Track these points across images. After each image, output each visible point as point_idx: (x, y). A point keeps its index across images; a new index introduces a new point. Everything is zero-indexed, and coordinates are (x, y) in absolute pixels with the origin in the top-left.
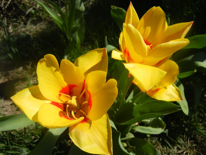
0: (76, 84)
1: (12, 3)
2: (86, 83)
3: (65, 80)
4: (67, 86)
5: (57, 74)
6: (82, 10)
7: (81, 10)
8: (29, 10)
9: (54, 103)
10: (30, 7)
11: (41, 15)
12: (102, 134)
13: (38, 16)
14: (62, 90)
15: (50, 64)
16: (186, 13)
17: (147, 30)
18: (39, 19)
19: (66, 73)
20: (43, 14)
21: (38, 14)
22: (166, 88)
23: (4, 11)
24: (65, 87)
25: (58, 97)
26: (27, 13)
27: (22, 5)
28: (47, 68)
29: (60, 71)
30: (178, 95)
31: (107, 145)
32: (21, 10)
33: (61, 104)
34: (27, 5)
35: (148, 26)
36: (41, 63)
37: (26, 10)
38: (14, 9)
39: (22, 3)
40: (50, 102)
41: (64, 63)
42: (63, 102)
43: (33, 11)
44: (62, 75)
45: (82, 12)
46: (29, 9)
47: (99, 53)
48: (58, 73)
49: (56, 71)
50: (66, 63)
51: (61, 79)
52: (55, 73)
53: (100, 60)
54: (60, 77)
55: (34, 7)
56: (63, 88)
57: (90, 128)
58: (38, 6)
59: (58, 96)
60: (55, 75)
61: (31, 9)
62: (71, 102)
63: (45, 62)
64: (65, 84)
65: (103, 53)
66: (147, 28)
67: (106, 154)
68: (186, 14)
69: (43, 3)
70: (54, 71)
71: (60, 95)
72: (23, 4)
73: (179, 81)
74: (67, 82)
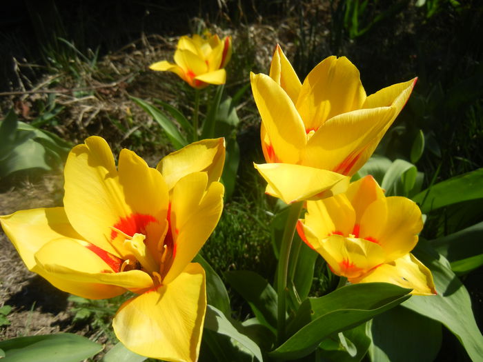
0: (154, 214)
1: (100, 118)
2: (172, 209)
3: (128, 201)
4: (131, 215)
5: (111, 184)
6: (232, 122)
7: (230, 124)
8: (131, 132)
9: (95, 249)
10: (134, 125)
11: (153, 139)
12: (184, 315)
13: (148, 142)
14: (118, 224)
15: (96, 159)
16: (476, 133)
17: (321, 108)
18: (149, 149)
19: (132, 186)
20: (157, 139)
21: (147, 140)
22: (393, 264)
23: (83, 133)
24: (127, 218)
25: (109, 239)
26: (127, 136)
27: (119, 122)
28: (90, 168)
29: (118, 177)
30: (426, 282)
31: (189, 343)
32: (116, 132)
33: (114, 259)
34: (128, 121)
35: (325, 100)
36: (78, 154)
37: (126, 131)
38: (102, 127)
39: (120, 118)
40: (86, 244)
41: (127, 160)
42: (121, 256)
43: (138, 133)
44: (122, 187)
45: (232, 127)
46: (131, 128)
47: (210, 149)
48: (113, 182)
49: (107, 176)
50: (132, 160)
51: (118, 198)
52: (107, 181)
53: (210, 162)
54: (115, 193)
55: (142, 124)
56: (122, 220)
57: (160, 302)
58: (150, 123)
59: (109, 235)
60: (105, 186)
61: (135, 128)
62: (130, 243)
63: (86, 152)
64: (127, 211)
65: (219, 149)
66: (323, 103)
67: (181, 360)
68: (475, 136)
69: (151, 106)
70: (104, 176)
71: (114, 235)
72: (122, 120)
73: (455, 278)
74: (132, 207)
